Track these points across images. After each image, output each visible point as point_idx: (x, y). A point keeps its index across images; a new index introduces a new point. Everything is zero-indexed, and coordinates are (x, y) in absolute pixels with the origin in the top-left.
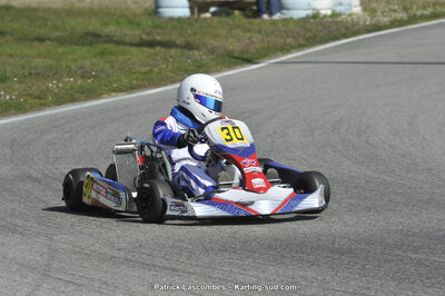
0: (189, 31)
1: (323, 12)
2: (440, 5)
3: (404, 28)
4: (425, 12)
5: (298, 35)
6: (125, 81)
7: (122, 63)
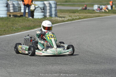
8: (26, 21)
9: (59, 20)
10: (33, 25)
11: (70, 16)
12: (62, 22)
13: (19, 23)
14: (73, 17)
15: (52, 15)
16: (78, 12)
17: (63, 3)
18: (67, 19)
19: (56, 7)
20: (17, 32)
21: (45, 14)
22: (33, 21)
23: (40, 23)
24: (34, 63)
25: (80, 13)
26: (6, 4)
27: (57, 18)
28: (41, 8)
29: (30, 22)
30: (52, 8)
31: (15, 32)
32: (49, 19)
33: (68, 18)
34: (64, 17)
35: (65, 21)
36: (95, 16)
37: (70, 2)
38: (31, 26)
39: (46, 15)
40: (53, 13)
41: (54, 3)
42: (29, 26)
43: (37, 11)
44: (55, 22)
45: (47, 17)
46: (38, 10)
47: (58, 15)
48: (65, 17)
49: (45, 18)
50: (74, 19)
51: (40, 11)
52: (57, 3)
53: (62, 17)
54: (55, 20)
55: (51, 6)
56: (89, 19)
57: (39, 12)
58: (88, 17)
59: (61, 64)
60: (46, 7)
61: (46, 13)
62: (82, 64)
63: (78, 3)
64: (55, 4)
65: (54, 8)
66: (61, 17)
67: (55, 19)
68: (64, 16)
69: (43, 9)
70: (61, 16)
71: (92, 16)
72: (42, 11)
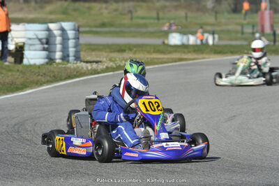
5: (45, 74)
8: (4, 72)
9: (85, 69)
10: (23, 79)
11: (111, 60)
12: (92, 74)
14: (119, 63)
15: (68, 56)
16: (130, 50)
17: (94, 29)
18: (104, 67)
19: (78, 38)
21: (52, 54)
22: (22, 71)
23: (39, 75)
24: (23, 172)
25: (135, 53)
27: (79, 64)
28: (40, 40)
29: (14, 73)
30: (68, 39)
32: (60, 66)
33: (106, 65)
34: (97, 62)
35: (99, 70)
36: (172, 59)
37: (112, 25)
38: (18, 83)
39: (53, 58)
40: (72, 51)
41: (72, 27)
42: (12, 84)
43: (32, 48)
44: (75, 73)
45: (58, 61)
46: (34, 45)
47: (82, 56)
48: (100, 62)
49: (51, 64)
50: (120, 66)
51: (40, 46)
52: (81, 29)
53: (93, 62)
54: (75, 69)
55: (67, 34)
56: (156, 66)
57: (35, 50)
58: (156, 61)
59: (88, 174)
60: (55, 37)
61: (55, 52)
62: (139, 173)
63: (132, 29)
64: (74, 30)
65: (74, 41)
66: (90, 62)
67: (75, 65)
68: (98, 59)
69: (47, 43)
70: (89, 58)
71: (165, 60)
72: (44, 48)
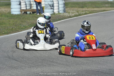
0: (21, 18)
1: (56, 13)
2: (87, 11)
3: (78, 17)
4: (83, 13)
6: (6, 31)
7: (4, 27)
8: (35, 18)
9: (66, 16)
11: (77, 12)
12: (68, 18)
13: (28, 21)
14: (80, 13)
15: (61, 11)
18: (74, 15)
20: (24, 30)
26: (19, 3)
27: (65, 14)
28: (50, 5)
31: (22, 30)
32: (58, 15)
43: (47, 8)
44: (62, 18)
47: (66, 11)
56: (94, 14)
58: (94, 11)
65: (63, 5)
69: (53, 6)
71: (98, 11)
72: (51, 8)
